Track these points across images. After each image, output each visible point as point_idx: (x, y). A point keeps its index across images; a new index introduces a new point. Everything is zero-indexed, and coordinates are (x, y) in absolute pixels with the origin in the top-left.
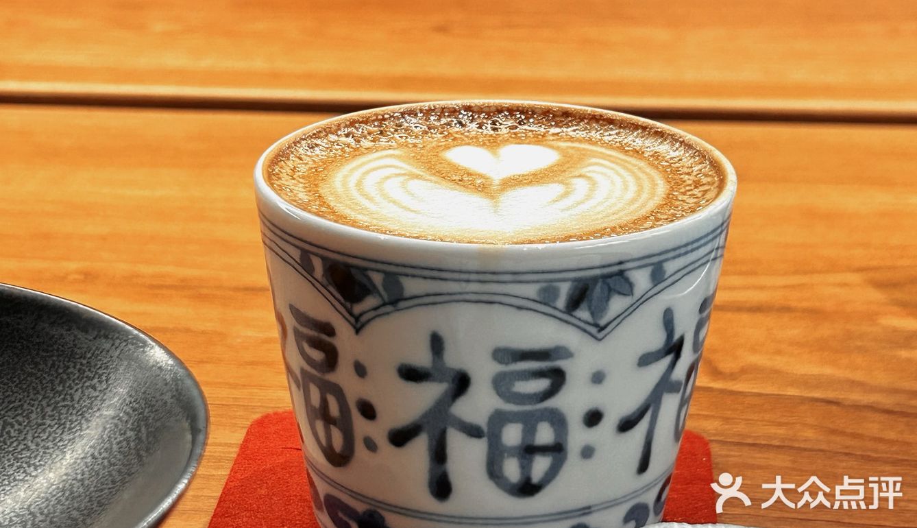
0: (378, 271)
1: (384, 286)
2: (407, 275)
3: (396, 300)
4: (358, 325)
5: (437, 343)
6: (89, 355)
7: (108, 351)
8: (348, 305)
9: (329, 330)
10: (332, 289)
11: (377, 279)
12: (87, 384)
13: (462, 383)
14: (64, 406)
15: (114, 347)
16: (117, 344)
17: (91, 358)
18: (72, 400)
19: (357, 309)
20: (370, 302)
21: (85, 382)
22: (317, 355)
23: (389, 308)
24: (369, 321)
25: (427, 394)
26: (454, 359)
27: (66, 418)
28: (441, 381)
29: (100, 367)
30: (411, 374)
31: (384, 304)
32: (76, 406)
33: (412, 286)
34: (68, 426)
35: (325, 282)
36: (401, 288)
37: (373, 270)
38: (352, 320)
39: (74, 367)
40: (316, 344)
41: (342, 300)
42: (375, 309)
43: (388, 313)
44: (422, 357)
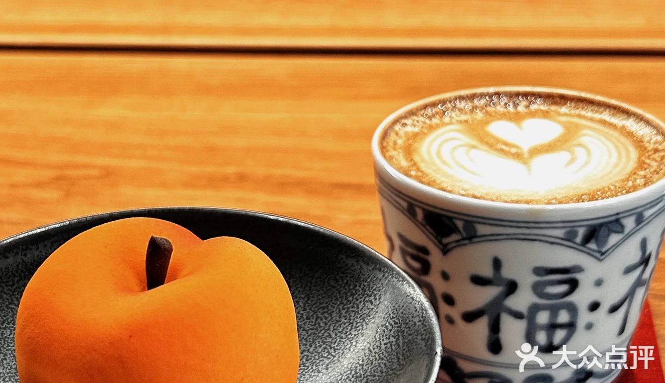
0: (460, 219)
1: (465, 229)
2: (479, 223)
3: (471, 237)
4: (446, 249)
5: (497, 264)
6: (368, 281)
7: (380, 280)
8: (439, 238)
9: (425, 251)
10: (428, 227)
11: (460, 224)
12: (367, 299)
13: (512, 287)
14: (353, 311)
15: (384, 278)
16: (386, 276)
17: (369, 282)
18: (358, 308)
19: (446, 240)
20: (455, 237)
21: (365, 298)
22: (416, 265)
23: (466, 242)
24: (453, 248)
25: (490, 293)
26: (508, 273)
27: (354, 319)
28: (498, 285)
29: (375, 290)
30: (479, 281)
31: (463, 239)
32: (360, 312)
33: (482, 229)
34: (354, 325)
35: (424, 223)
36: (475, 230)
37: (456, 218)
38: (442, 247)
39: (360, 286)
40: (415, 258)
41: (435, 235)
42: (457, 241)
43: (465, 245)
44: (487, 271)
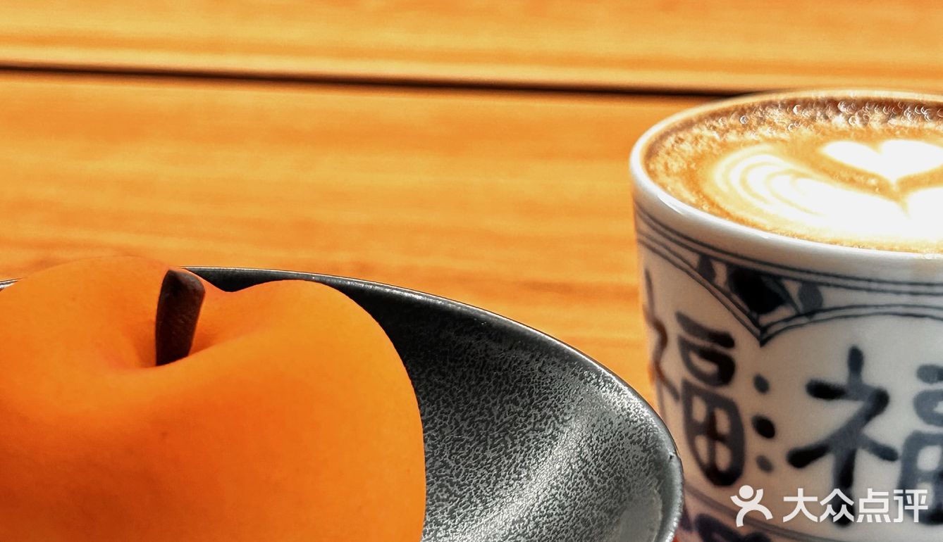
0: (794, 279)
1: (802, 296)
2: (828, 285)
3: (812, 310)
4: (765, 336)
5: (856, 359)
8: (755, 315)
9: (727, 341)
10: (736, 298)
11: (793, 288)
13: (880, 401)
19: (765, 320)
20: (783, 312)
22: (708, 367)
23: (803, 320)
24: (778, 333)
25: (840, 413)
26: (874, 375)
28: (856, 399)
30: (822, 391)
31: (799, 315)
33: (832, 297)
35: (727, 289)
36: (819, 299)
37: (787, 278)
38: (757, 331)
40: (708, 355)
41: (747, 310)
42: (787, 320)
43: (801, 326)
44: (837, 374)
